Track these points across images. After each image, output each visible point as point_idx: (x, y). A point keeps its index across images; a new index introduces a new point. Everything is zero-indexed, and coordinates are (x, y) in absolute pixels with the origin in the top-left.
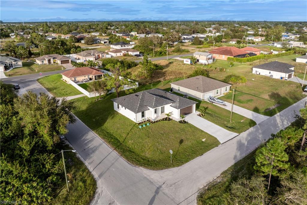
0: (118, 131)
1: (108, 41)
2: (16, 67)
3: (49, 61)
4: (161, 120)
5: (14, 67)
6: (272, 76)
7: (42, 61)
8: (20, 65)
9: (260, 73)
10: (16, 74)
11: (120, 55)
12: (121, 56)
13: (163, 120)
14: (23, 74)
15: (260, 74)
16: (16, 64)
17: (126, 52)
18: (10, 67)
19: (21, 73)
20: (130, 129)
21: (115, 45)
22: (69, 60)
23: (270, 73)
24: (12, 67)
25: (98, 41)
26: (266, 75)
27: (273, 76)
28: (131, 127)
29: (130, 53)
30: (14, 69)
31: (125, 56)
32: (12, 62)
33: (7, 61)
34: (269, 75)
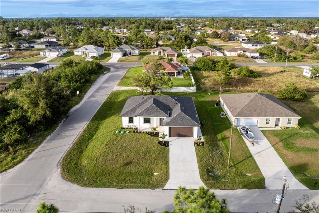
1: (247, 39)
2: (133, 55)
3: (160, 53)
5: (131, 55)
7: (154, 53)
8: (137, 54)
10: (126, 60)
11: (235, 54)
12: (230, 55)
14: (131, 61)
16: (134, 52)
17: (242, 52)
18: (129, 54)
19: (129, 60)
21: (246, 44)
22: (175, 54)
24: (131, 54)
25: (236, 38)
29: (248, 54)
30: (131, 56)
31: (239, 56)
32: (130, 50)
33: (126, 49)
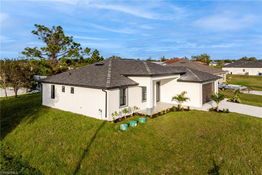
0: (49, 149)
4: (164, 111)
6: (247, 73)
9: (231, 73)
13: (172, 110)
15: (233, 74)
20: (92, 136)
23: (244, 71)
26: (239, 74)
27: (249, 73)
28: (92, 132)
34: (243, 73)
